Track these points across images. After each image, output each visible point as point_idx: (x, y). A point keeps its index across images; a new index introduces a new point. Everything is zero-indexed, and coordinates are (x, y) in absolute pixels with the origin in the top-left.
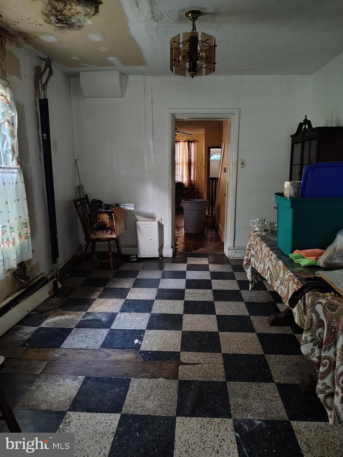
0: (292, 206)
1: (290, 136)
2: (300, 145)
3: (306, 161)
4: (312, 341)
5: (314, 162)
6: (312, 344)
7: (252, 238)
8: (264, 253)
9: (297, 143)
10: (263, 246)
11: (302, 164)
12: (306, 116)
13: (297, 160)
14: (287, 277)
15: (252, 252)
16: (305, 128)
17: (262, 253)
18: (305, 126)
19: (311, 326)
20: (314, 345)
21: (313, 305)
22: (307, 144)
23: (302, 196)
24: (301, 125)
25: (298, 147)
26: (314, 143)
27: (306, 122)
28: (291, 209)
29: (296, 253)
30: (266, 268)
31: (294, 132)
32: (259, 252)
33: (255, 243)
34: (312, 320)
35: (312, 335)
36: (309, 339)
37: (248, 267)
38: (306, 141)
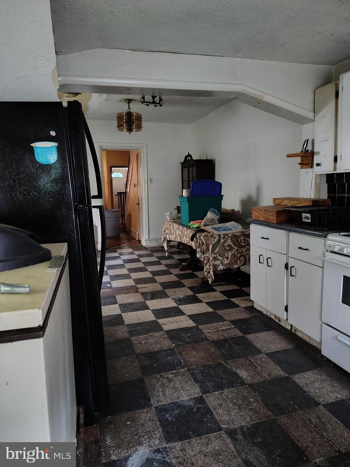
0: (188, 201)
1: (180, 163)
2: (187, 169)
3: (191, 179)
4: (200, 252)
5: (195, 179)
6: (201, 253)
7: (166, 224)
8: (175, 228)
9: (185, 168)
10: (174, 225)
11: (189, 181)
12: (189, 152)
13: (186, 178)
14: (188, 232)
15: (167, 232)
16: (189, 159)
17: (174, 229)
18: (189, 158)
19: (200, 245)
20: (202, 253)
21: (200, 237)
22: (191, 168)
23: (192, 196)
24: (186, 157)
25: (186, 170)
26: (195, 168)
27: (189, 155)
28: (188, 202)
29: (191, 223)
30: (177, 235)
31: (183, 161)
32: (172, 229)
33: (168, 226)
34: (200, 243)
35: (200, 249)
36: (199, 251)
37: (165, 242)
38: (190, 167)
